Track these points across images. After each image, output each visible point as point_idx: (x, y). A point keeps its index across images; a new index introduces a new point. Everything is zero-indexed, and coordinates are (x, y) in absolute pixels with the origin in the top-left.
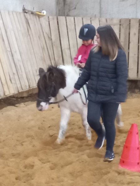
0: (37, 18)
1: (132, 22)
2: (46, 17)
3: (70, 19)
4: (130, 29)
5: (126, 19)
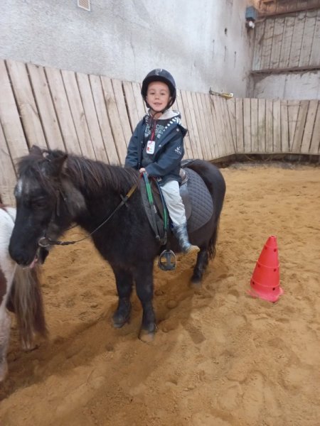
0: (225, 100)
1: (311, 103)
2: (233, 99)
3: (254, 101)
4: (308, 109)
5: (306, 101)
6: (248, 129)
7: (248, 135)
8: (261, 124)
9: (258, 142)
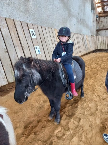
2: (94, 37)
6: (98, 43)
7: (98, 45)
8: (101, 42)
9: (101, 47)
